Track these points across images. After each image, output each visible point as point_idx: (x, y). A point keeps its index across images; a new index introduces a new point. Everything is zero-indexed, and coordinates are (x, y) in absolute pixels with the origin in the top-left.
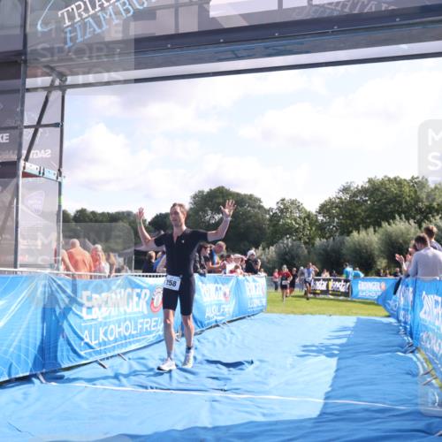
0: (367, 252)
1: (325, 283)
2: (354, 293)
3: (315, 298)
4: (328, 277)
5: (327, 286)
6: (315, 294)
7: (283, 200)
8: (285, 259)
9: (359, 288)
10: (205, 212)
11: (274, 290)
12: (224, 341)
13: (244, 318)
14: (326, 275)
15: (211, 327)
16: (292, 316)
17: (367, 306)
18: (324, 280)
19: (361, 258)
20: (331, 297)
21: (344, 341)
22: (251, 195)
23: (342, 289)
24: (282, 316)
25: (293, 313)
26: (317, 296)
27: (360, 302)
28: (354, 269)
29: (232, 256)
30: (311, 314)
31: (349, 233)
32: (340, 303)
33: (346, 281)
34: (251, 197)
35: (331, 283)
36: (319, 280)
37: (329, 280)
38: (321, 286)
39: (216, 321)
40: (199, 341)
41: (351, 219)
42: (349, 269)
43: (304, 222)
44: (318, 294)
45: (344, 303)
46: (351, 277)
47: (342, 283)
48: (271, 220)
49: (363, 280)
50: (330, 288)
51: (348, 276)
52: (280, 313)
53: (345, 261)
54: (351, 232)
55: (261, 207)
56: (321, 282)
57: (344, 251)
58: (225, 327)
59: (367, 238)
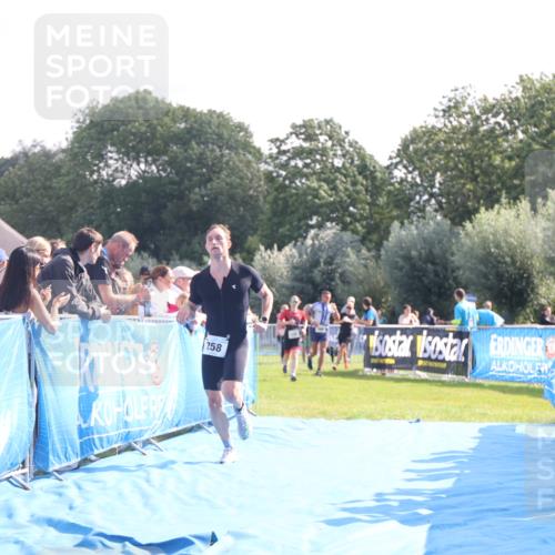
0: (514, 262)
1: (407, 341)
2: (480, 366)
3: (383, 377)
4: (417, 324)
5: (413, 346)
6: (381, 366)
7: (307, 125)
8: (311, 281)
9: (492, 352)
10: (101, 157)
11: (279, 358)
12: (145, 485)
13: (198, 428)
14: (410, 319)
15: (112, 452)
16: (321, 422)
17: (510, 398)
18: (404, 331)
19: (499, 276)
20: (424, 375)
21: (447, 484)
22: (220, 115)
23: (451, 356)
24: (297, 422)
25: (325, 414)
26: (388, 374)
27: (492, 388)
28: (480, 306)
29: (171, 272)
30: (370, 417)
31: (469, 214)
32: (446, 390)
33: (460, 335)
34: (222, 119)
35: (422, 341)
36: (392, 332)
37: (418, 331)
38: (397, 347)
39: (127, 436)
40: (79, 488)
41: (474, 179)
42: (466, 305)
43: (354, 184)
44: (390, 367)
45: (453, 390)
46: (471, 326)
47: (451, 340)
48: (269, 177)
49: (501, 332)
50: (420, 354)
51: (464, 322)
52: (292, 415)
53: (459, 284)
54: (476, 211)
55: (247, 146)
56: (398, 337)
57: (457, 259)
58: (149, 450)
59: (515, 228)
